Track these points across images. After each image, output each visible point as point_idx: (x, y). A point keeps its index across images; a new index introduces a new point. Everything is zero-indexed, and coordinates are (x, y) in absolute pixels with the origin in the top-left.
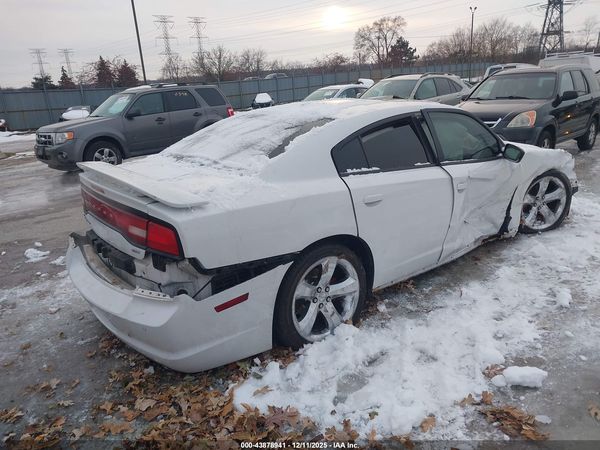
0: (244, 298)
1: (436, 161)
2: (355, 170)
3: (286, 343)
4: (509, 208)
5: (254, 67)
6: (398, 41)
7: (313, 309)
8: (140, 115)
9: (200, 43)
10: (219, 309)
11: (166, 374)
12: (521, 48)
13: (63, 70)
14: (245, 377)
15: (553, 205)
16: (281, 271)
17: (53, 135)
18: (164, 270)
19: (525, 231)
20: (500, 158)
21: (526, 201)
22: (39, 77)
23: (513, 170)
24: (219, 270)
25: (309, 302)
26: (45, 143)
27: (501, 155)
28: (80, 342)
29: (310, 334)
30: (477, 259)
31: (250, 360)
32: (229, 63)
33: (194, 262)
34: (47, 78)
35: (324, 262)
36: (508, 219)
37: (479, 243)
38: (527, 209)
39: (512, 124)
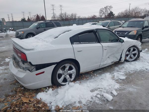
0: (43, 72)
1: (99, 42)
2: (76, 43)
3: (55, 84)
4: (121, 55)
5: (74, 17)
6: (110, 12)
7: (63, 76)
8: (40, 28)
9: (61, 11)
10: (37, 75)
11: (26, 90)
12: (143, 14)
13: (28, 17)
14: (43, 92)
15: (134, 55)
16: (53, 66)
17: (19, 32)
18: (24, 64)
19: (126, 61)
20: (118, 42)
21: (127, 53)
22: (23, 18)
23: (122, 45)
24: (36, 65)
25: (62, 75)
26: (17, 34)
27: (119, 41)
28: (10, 81)
29: (62, 82)
30: (111, 67)
31: (46, 88)
32: (67, 16)
33: (30, 63)
34: (25, 19)
35: (66, 65)
36: (121, 57)
37: (113, 63)
38: (127, 55)
39: (130, 34)
